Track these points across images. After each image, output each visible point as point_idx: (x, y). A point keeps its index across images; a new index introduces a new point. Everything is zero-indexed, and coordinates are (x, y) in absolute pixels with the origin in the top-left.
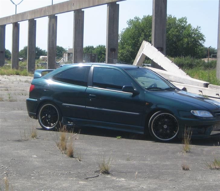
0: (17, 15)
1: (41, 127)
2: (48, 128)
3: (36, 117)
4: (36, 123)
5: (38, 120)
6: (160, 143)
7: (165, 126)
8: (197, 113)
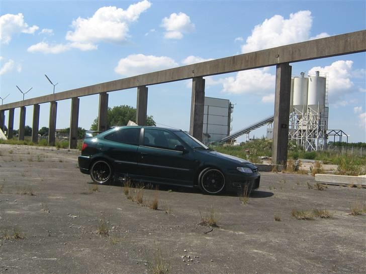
0: (24, 101)
1: (93, 182)
2: (101, 182)
3: (88, 173)
4: (88, 178)
5: (90, 175)
6: (209, 196)
7: (213, 181)
8: (243, 170)
